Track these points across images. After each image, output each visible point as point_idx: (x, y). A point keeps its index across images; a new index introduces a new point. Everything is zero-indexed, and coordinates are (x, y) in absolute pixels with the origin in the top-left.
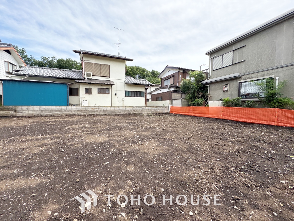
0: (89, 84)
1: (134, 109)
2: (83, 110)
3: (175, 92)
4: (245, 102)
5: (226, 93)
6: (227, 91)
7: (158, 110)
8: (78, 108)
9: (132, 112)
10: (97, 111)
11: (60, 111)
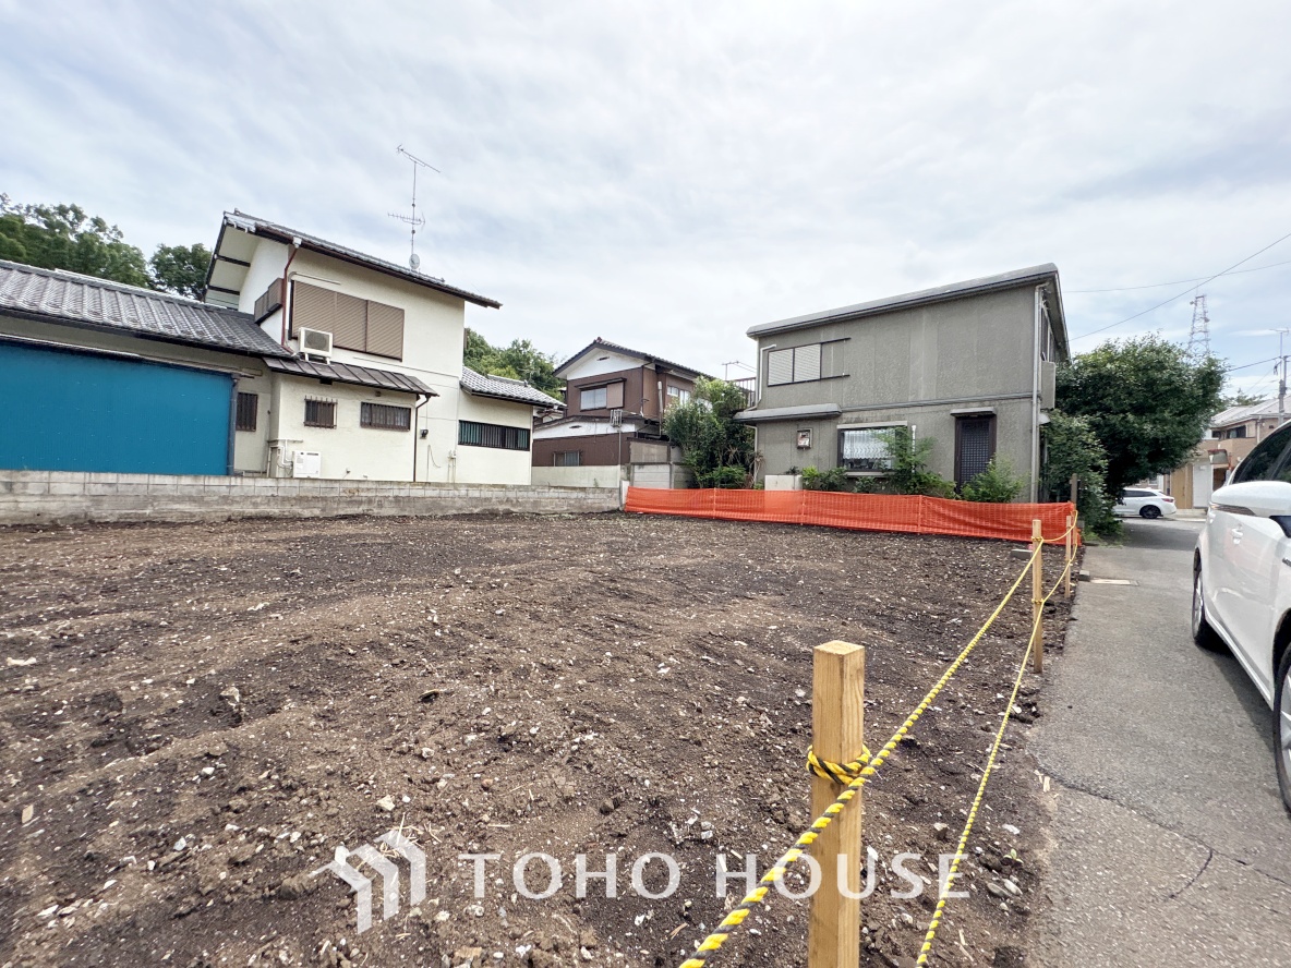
0: (326, 381)
1: (511, 495)
2: (310, 495)
3: (642, 437)
4: (856, 478)
5: (805, 454)
6: (808, 448)
7: (589, 501)
8: (287, 488)
9: (501, 508)
10: (370, 501)
11: (195, 501)
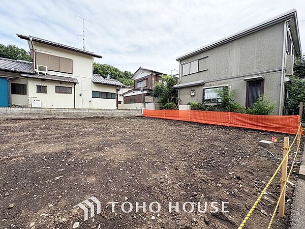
0: (44, 80)
2: (34, 112)
3: (148, 95)
4: (207, 106)
6: (194, 96)
7: (131, 113)
8: (26, 110)
9: (100, 116)
